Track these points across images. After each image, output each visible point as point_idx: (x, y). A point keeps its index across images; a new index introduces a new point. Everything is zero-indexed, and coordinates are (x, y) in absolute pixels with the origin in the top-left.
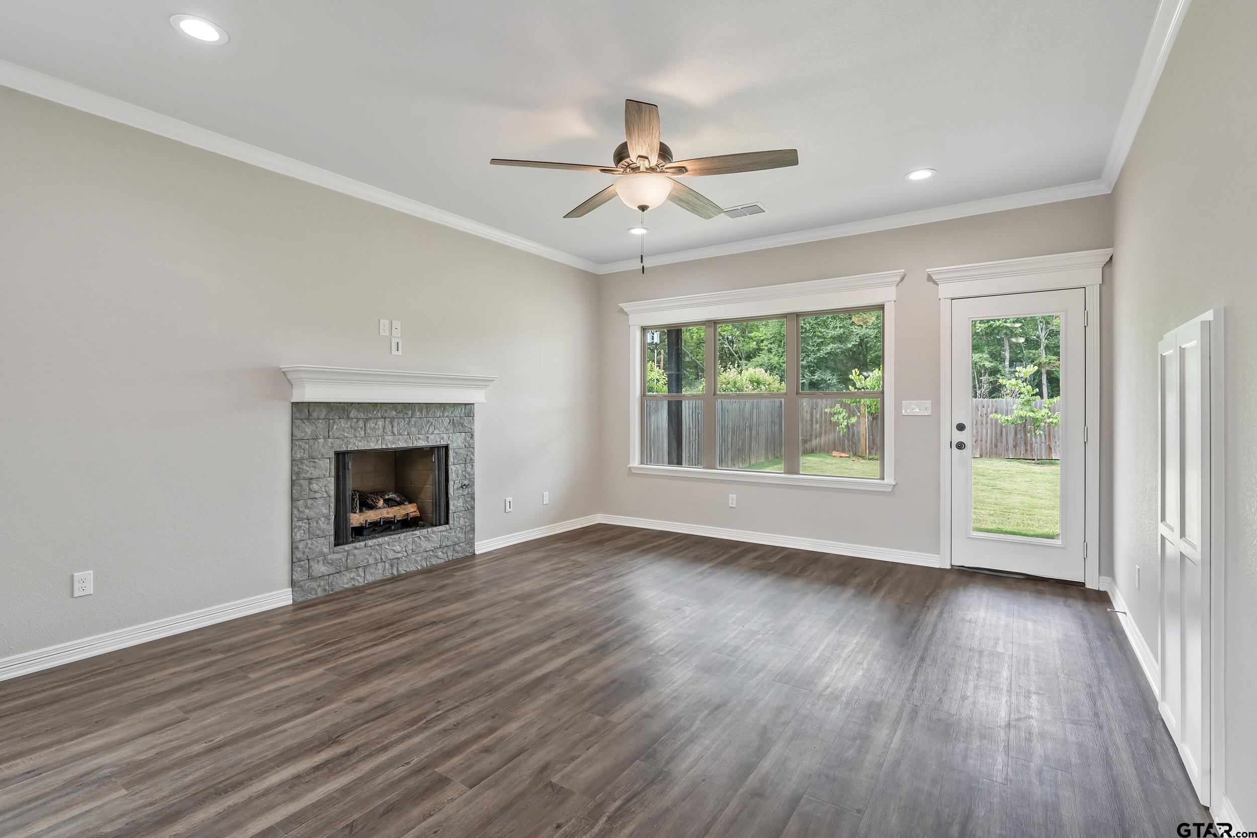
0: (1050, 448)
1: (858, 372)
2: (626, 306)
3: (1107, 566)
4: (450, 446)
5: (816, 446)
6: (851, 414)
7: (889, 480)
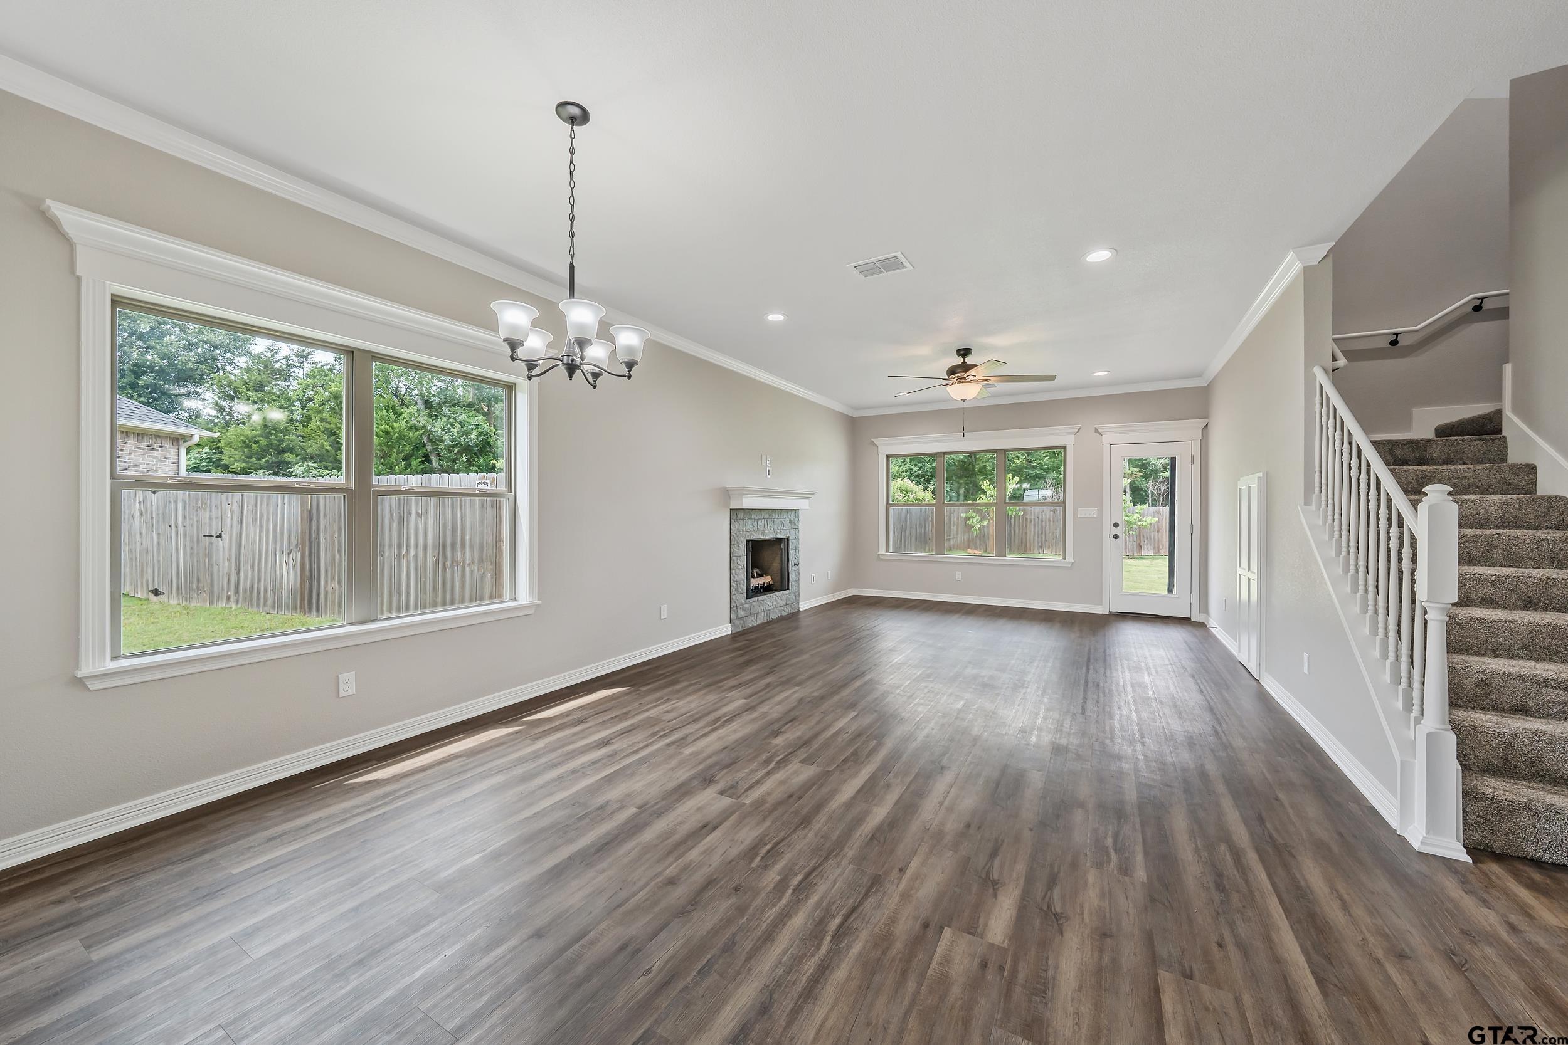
0: (1141, 546)
1: (989, 483)
2: (876, 441)
3: (1204, 607)
4: (790, 538)
5: (954, 545)
6: (983, 518)
7: (1069, 559)
